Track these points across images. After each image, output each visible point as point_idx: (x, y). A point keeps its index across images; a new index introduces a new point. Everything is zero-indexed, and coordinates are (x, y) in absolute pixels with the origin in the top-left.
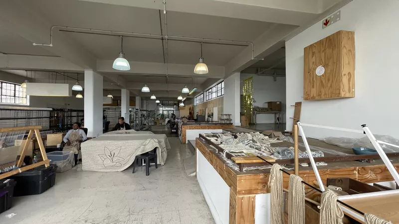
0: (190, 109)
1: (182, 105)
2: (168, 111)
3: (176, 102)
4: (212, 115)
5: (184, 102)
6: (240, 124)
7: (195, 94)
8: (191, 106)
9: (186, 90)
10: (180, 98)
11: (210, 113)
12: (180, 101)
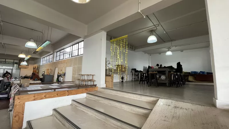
0: (34, 69)
1: (24, 63)
2: (4, 69)
3: (17, 61)
4: (64, 75)
5: (28, 61)
6: (104, 86)
7: (43, 53)
8: (36, 65)
9: (31, 45)
10: (22, 56)
11: (61, 73)
12: (22, 60)
